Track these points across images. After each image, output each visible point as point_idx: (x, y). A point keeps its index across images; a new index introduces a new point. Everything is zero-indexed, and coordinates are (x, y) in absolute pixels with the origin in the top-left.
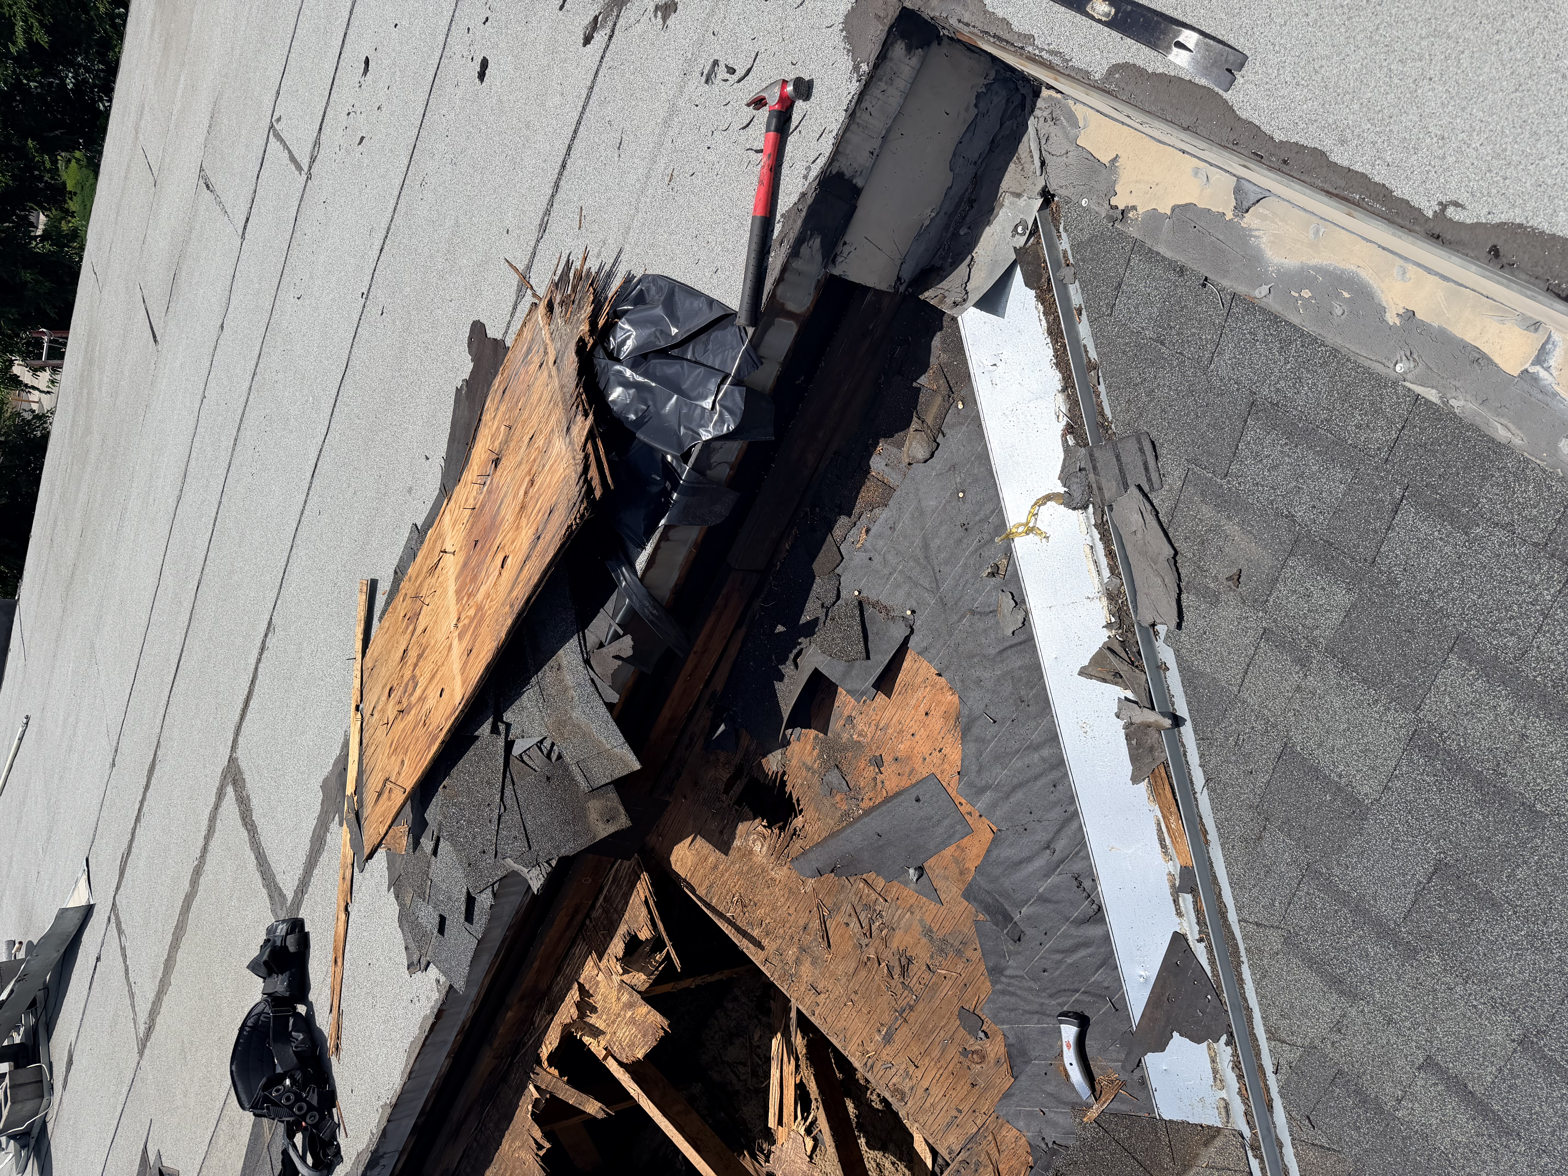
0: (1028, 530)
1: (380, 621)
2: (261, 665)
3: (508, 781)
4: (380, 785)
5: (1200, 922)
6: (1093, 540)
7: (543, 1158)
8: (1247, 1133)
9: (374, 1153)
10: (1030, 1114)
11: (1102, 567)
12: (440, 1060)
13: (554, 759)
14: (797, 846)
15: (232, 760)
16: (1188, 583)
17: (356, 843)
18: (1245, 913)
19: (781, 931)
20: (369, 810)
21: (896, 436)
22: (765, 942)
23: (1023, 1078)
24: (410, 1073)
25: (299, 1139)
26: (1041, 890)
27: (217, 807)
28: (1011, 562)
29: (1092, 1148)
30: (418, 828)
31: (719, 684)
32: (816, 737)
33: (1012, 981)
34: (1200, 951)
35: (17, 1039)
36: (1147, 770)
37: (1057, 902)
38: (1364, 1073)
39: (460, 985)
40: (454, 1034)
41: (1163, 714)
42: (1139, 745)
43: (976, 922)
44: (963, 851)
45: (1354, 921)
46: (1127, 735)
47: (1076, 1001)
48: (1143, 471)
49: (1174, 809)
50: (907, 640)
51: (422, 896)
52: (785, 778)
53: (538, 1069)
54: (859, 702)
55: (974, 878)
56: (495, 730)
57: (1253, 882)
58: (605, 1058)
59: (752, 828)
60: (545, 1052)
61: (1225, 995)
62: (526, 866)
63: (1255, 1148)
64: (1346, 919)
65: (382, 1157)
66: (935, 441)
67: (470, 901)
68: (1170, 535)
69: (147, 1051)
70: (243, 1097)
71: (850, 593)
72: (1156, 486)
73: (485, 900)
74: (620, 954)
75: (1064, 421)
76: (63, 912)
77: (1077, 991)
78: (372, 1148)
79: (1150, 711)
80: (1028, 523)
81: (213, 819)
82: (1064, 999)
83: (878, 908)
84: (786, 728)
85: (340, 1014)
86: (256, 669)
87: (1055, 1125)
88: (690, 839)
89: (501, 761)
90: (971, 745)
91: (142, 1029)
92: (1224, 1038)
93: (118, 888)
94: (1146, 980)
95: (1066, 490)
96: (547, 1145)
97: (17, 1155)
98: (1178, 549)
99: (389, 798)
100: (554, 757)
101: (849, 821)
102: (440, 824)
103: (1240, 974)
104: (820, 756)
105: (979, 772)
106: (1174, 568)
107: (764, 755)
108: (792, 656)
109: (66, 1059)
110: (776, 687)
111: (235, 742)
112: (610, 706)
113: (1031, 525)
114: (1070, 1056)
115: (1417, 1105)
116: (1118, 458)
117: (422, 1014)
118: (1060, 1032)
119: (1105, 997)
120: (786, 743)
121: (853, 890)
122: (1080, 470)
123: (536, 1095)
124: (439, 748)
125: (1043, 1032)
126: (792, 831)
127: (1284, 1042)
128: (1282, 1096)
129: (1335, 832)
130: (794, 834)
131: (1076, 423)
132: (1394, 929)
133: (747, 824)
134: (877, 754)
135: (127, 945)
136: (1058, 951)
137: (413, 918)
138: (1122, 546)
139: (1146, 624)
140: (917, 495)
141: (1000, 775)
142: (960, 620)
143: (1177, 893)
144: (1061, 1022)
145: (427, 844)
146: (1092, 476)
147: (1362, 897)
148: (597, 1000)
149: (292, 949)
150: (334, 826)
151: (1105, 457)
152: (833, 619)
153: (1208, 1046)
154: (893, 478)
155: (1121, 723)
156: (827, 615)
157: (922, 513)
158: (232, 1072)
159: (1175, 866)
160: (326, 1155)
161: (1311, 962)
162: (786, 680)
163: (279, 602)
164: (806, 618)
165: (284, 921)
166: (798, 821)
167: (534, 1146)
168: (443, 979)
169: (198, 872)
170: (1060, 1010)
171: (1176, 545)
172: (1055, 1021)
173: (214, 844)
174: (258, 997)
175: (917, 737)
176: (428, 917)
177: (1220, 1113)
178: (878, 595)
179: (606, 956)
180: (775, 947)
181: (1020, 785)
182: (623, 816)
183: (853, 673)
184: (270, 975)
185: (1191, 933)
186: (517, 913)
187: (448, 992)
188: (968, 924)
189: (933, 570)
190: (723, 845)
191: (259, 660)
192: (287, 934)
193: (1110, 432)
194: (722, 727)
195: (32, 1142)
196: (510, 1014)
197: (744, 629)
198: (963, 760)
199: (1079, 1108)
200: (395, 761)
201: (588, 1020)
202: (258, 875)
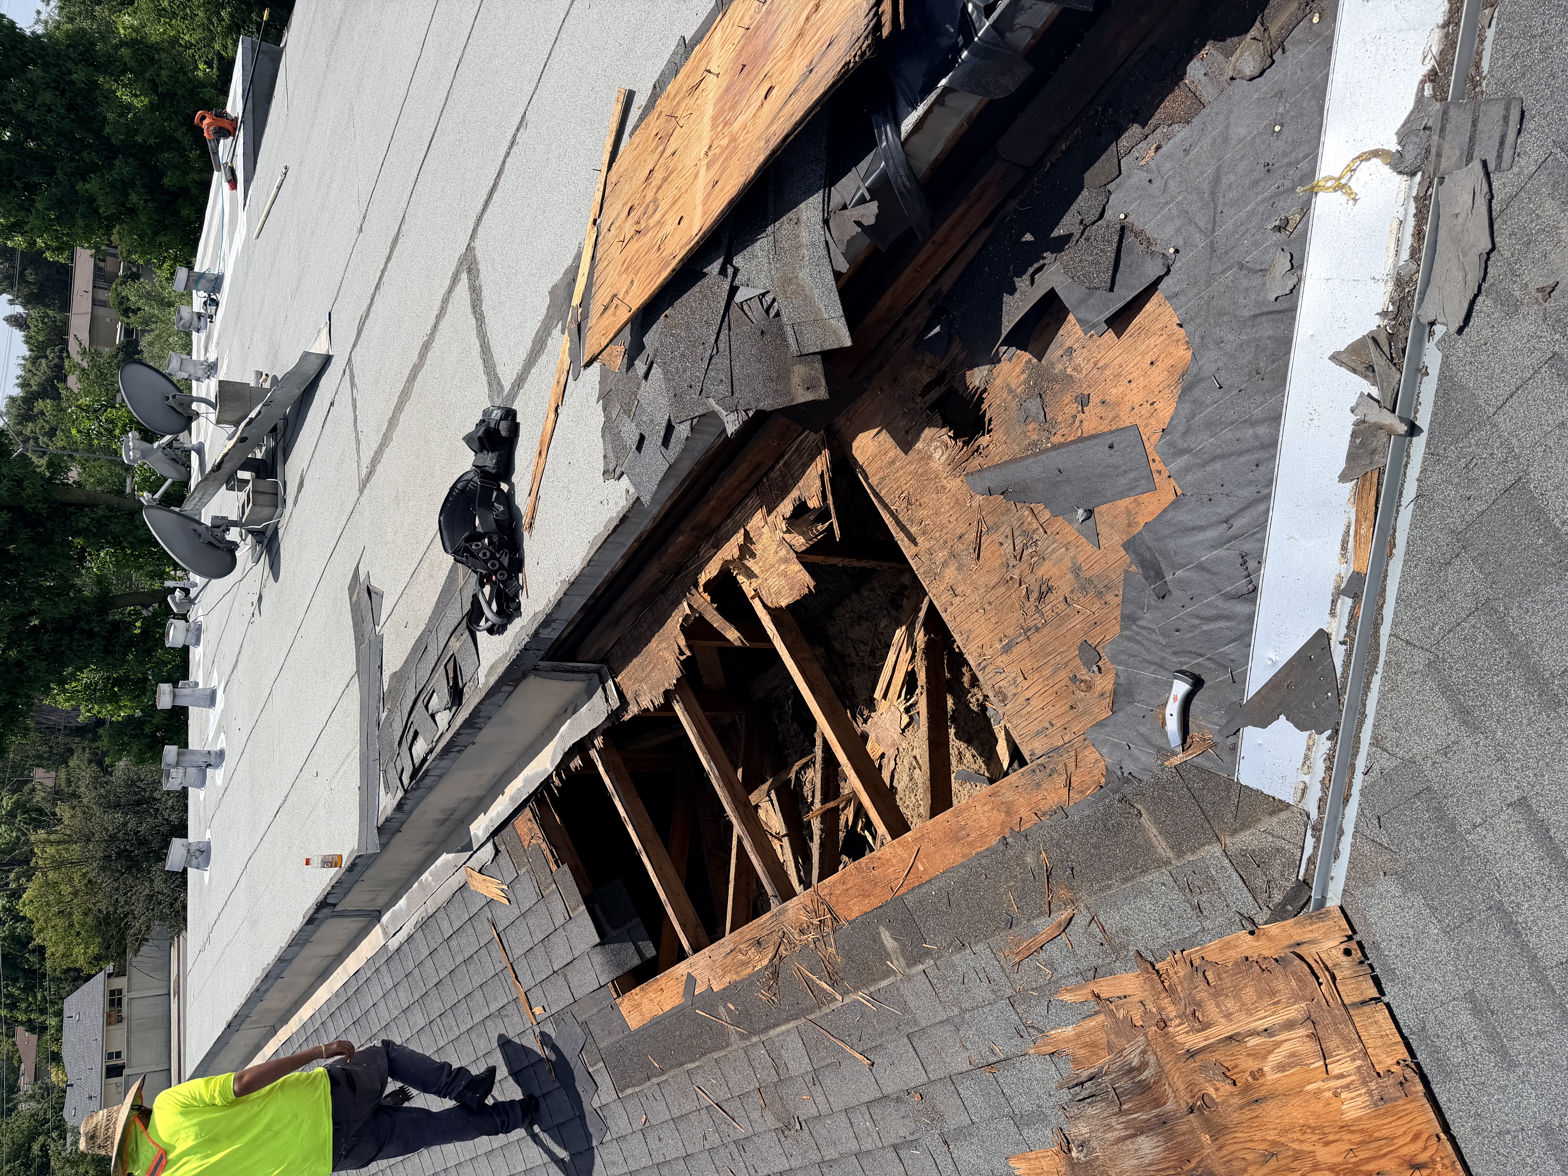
0: (1338, 186)
1: (631, 137)
2: (508, 159)
3: (725, 324)
4: (608, 300)
5: (1351, 626)
6: (1406, 214)
7: (682, 662)
8: (1314, 815)
9: (549, 616)
10: (1116, 745)
11: (1404, 247)
12: (616, 558)
13: (771, 315)
14: (976, 462)
15: (470, 248)
16: (1492, 285)
17: (575, 352)
18: (1400, 631)
19: (938, 534)
20: (594, 321)
21: (1229, 40)
22: (920, 540)
23: (1121, 714)
24: (590, 561)
25: (487, 589)
26: (1203, 559)
27: (450, 291)
28: (1305, 219)
29: (1164, 787)
30: (635, 350)
31: (946, 283)
32: (1030, 361)
33: (1143, 631)
34: (1338, 654)
35: (259, 455)
36: (1359, 472)
37: (1214, 574)
38: (1451, 796)
39: (646, 499)
40: (632, 540)
41: (1402, 419)
42: (1363, 444)
43: (1127, 572)
44: (1139, 504)
45: (1509, 663)
46: (1353, 433)
47: (1198, 664)
48: (1497, 144)
49: (1371, 516)
50: (1159, 279)
51: (627, 412)
52: (984, 396)
53: (694, 591)
54: (1086, 334)
55: (1140, 533)
56: (723, 272)
57: (1421, 603)
58: (753, 598)
59: (937, 436)
60: (703, 578)
61: (1346, 697)
62: (726, 409)
63: (1316, 829)
64: (1502, 658)
65: (554, 621)
66: (1271, 57)
67: (670, 428)
68: (1496, 227)
69: (366, 491)
70: (447, 544)
71: (1115, 214)
72: (1504, 166)
73: (682, 431)
74: (788, 515)
75: (1430, 64)
76: (306, 355)
77: (1201, 656)
78: (548, 611)
79: (1389, 413)
80: (1341, 178)
81: (446, 301)
82: (1187, 659)
83: (1036, 537)
84: (1002, 345)
85: (537, 498)
86: (504, 162)
87: (1136, 760)
88: (876, 430)
89: (723, 304)
90: (1187, 405)
91: (364, 472)
92: (1328, 733)
93: (354, 346)
94: (1274, 663)
95: (1399, 148)
96: (688, 653)
97: (253, 548)
98: (1497, 245)
99: (614, 314)
100: (772, 313)
101: (1035, 450)
102: (657, 350)
103: (1369, 682)
104: (1026, 382)
105: (1185, 434)
106: (1483, 265)
107: (971, 368)
108: (1031, 270)
109: (298, 482)
110: (1005, 299)
111: (475, 230)
112: (837, 275)
113: (1343, 181)
114: (1173, 709)
115: (1491, 834)
116: (1474, 124)
117: (609, 516)
118: (1171, 687)
119: (1227, 668)
120: (996, 360)
121: (1018, 515)
122: (1425, 128)
123: (688, 611)
124: (670, 275)
125: (1155, 682)
126: (975, 447)
127: (1386, 750)
128: (1362, 794)
129: (1531, 576)
130: (977, 451)
131: (1442, 70)
132: (1547, 679)
133: (934, 430)
134: (1086, 393)
135: (358, 397)
136: (1197, 617)
137: (616, 430)
138: (1436, 229)
139: (1425, 320)
140: (1228, 118)
141: (1206, 442)
142: (1223, 272)
143: (1339, 594)
144: (1176, 677)
145: (640, 367)
146: (1435, 138)
147: (1528, 643)
148: (758, 548)
149: (503, 433)
150: (556, 332)
151: (1460, 119)
152: (1087, 239)
153: (1310, 737)
154: (1207, 92)
155: (1353, 418)
156: (1082, 233)
157: (1226, 141)
158: (440, 521)
159: (1347, 569)
160: (508, 607)
161: (1447, 690)
162: (1017, 295)
163: (535, 97)
164: (1059, 231)
165: (499, 408)
166: (984, 440)
167: (677, 651)
168: (632, 490)
169: (426, 347)
170: (1179, 668)
171: (1497, 240)
172: (1171, 675)
173: (443, 324)
174: (468, 467)
175: (1133, 385)
176: (630, 433)
177: (1296, 793)
178: (1145, 224)
179: (774, 513)
180: (927, 546)
181: (1222, 456)
182: (823, 388)
183: (1092, 301)
184: (481, 451)
185: (1337, 635)
186: (707, 452)
187: (634, 502)
188: (1118, 572)
189: (1215, 209)
190: (906, 444)
191: (508, 154)
192: (501, 419)
193: (1477, 89)
194: (937, 329)
195: (266, 541)
196: (681, 538)
197: (989, 230)
198: (1172, 419)
199: (1165, 752)
200: (625, 280)
201: (746, 562)
202: (480, 361)
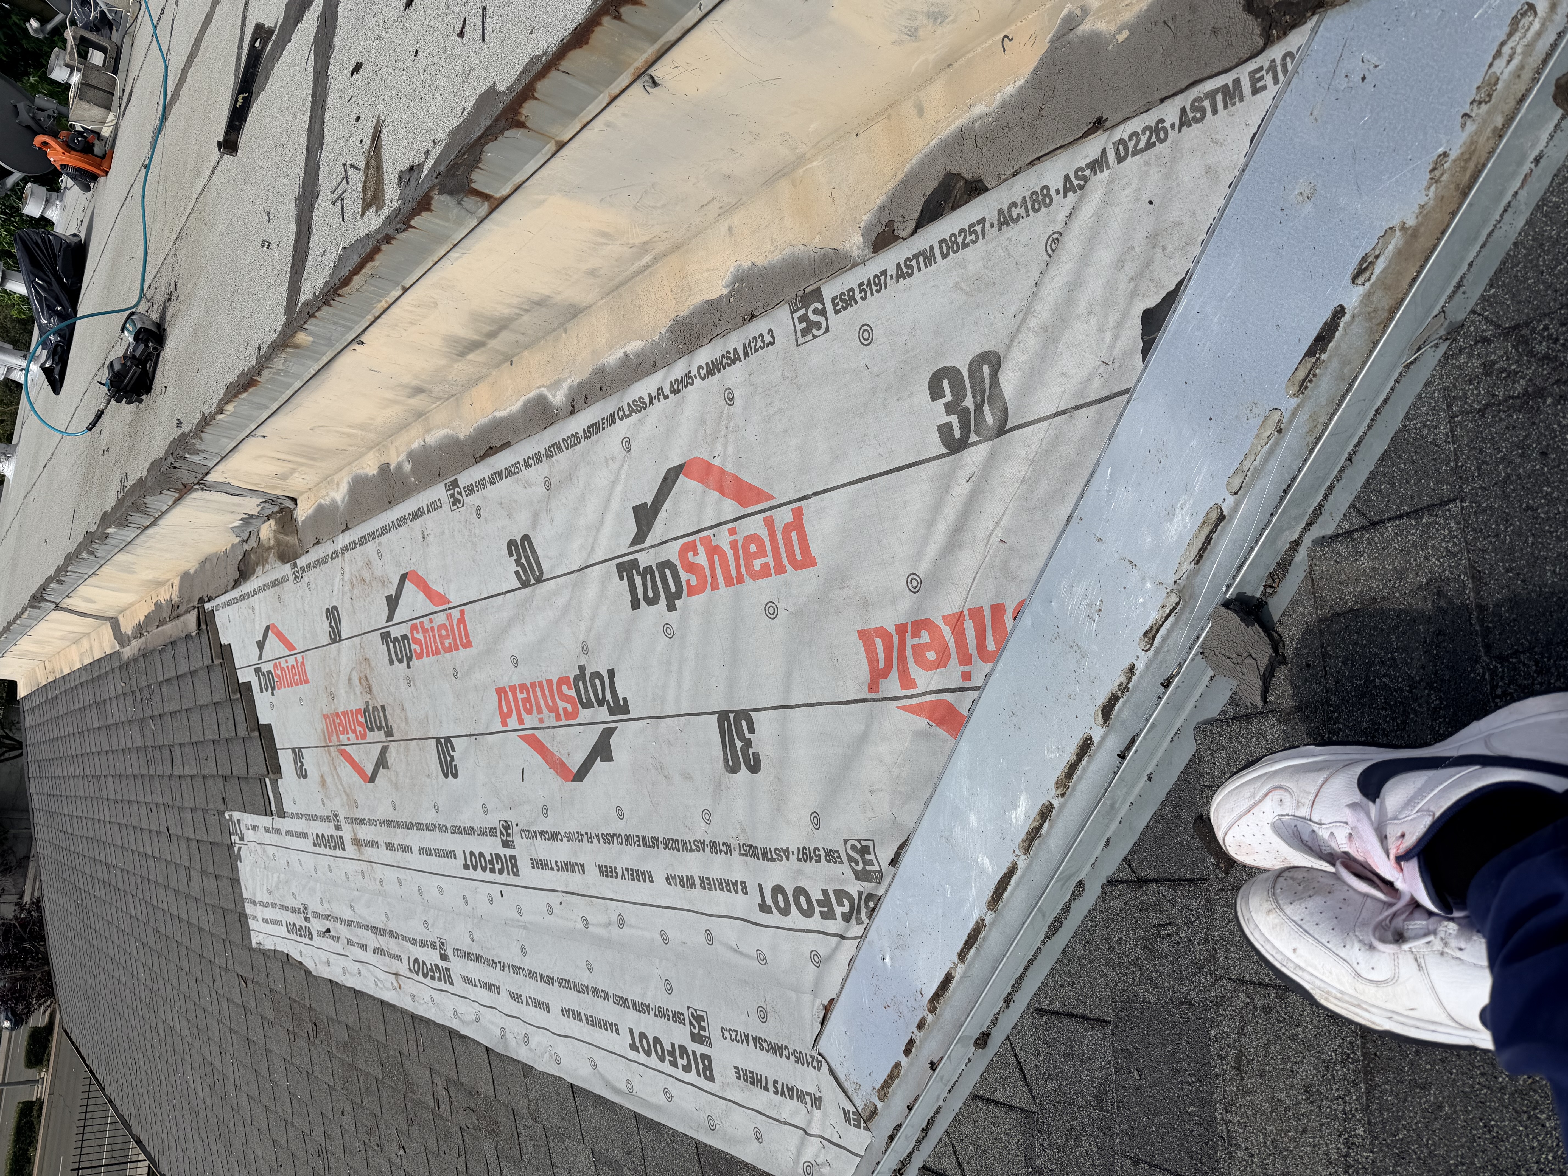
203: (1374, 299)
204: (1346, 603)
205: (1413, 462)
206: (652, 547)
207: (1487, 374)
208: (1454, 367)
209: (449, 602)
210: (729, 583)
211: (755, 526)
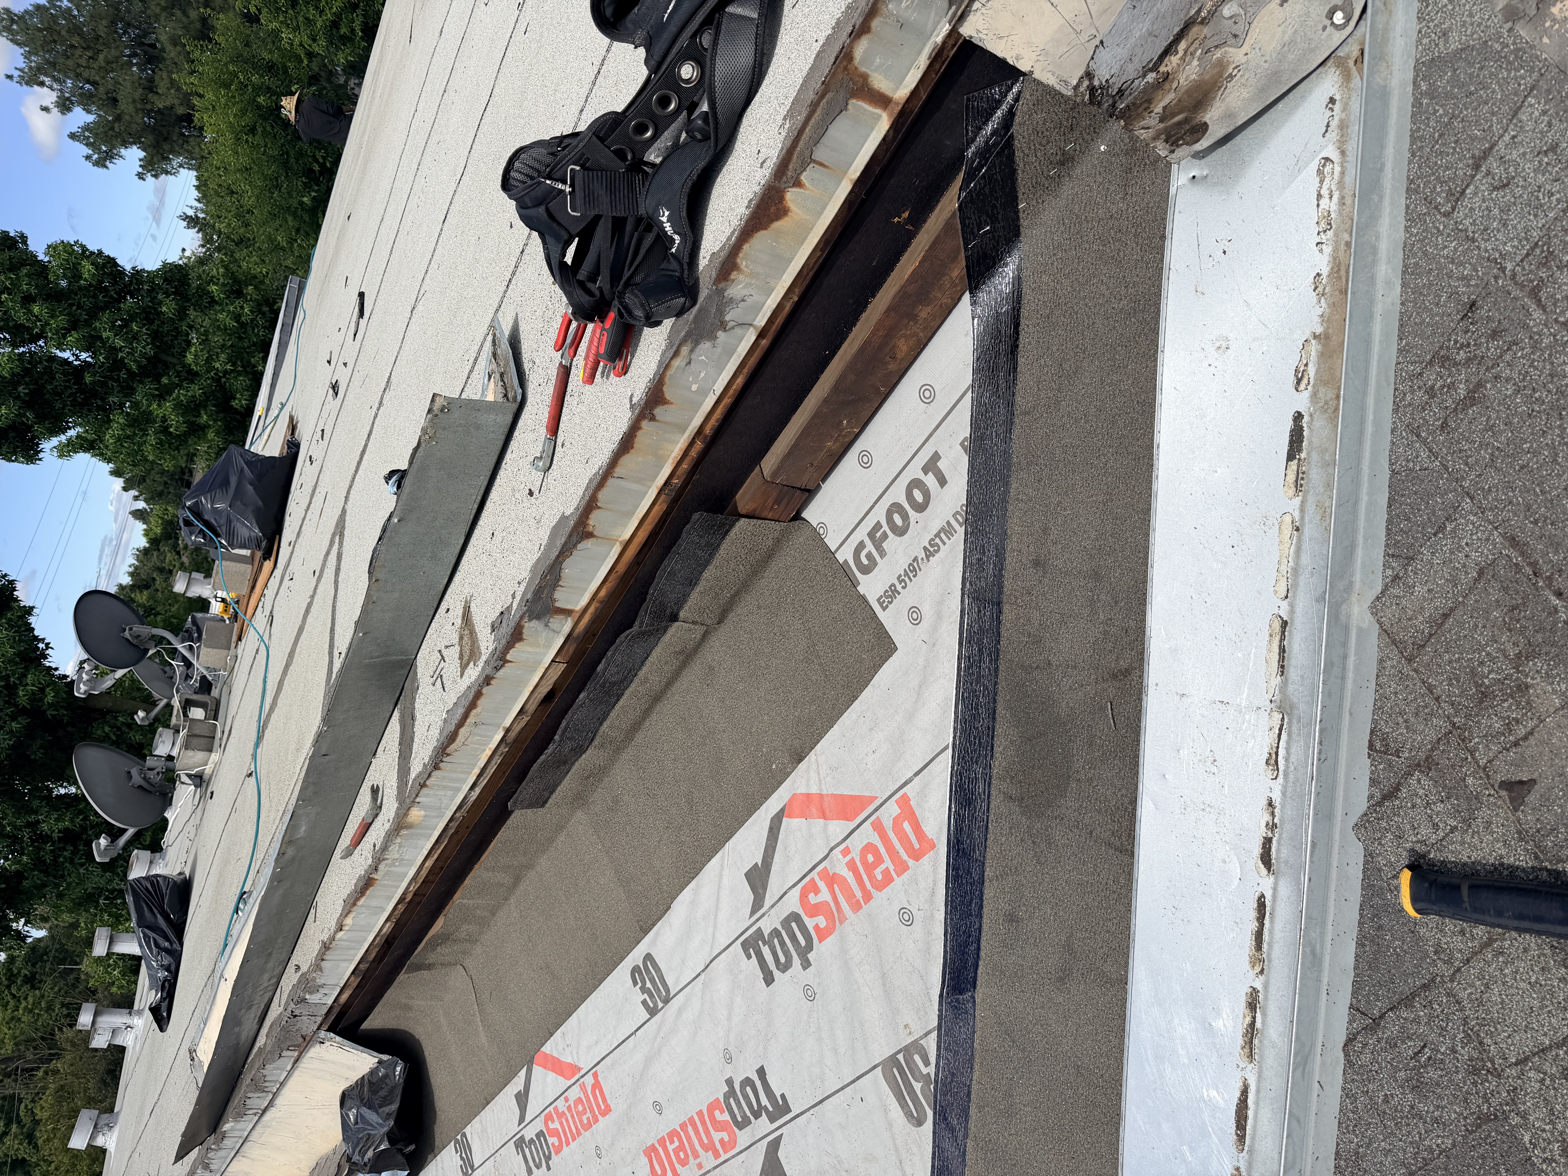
203: (1321, 395)
204: (1423, 632)
205: (1416, 493)
206: (773, 906)
207: (1433, 396)
208: (1405, 407)
209: (580, 1069)
210: (856, 907)
211: (867, 835)
